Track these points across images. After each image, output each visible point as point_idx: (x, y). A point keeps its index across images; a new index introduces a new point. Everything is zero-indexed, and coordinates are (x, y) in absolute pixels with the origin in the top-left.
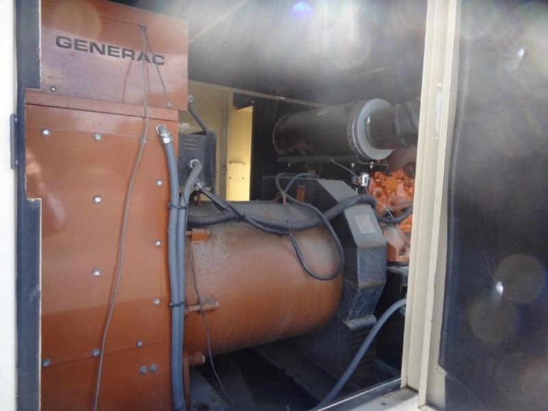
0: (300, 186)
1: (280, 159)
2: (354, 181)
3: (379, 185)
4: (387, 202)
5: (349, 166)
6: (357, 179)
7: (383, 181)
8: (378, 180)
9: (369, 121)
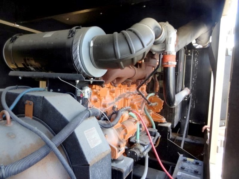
0: (27, 102)
1: (11, 73)
2: (79, 94)
3: (96, 93)
4: (100, 105)
5: (75, 83)
6: (81, 92)
7: (99, 91)
8: (95, 90)
9: (92, 45)
